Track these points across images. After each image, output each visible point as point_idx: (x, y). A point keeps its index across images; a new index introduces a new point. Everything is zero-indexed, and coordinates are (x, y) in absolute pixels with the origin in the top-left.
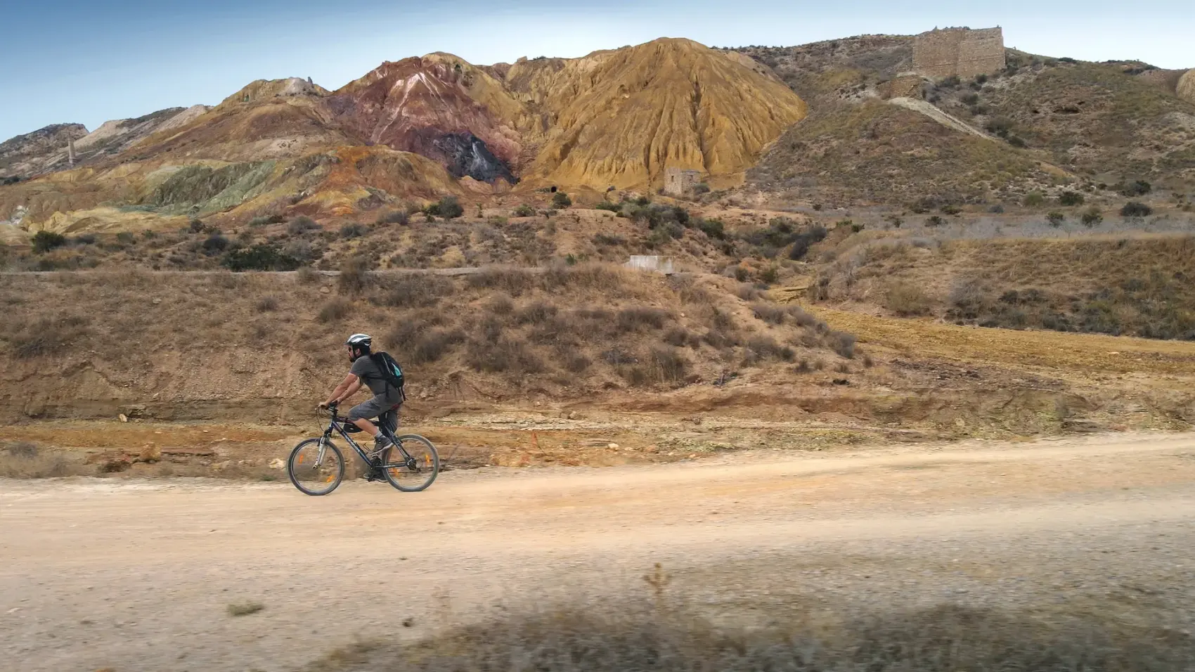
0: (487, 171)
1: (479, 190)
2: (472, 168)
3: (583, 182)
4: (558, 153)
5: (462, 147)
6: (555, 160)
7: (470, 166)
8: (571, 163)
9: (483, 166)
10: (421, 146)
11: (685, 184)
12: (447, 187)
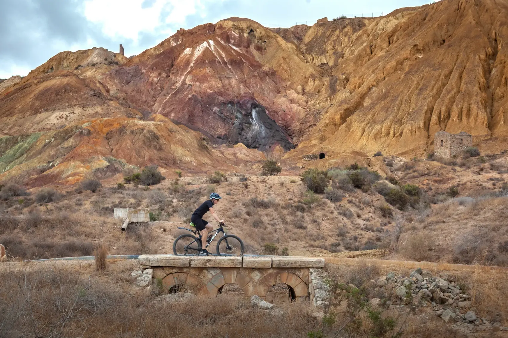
0: (264, 138)
1: (247, 158)
2: (249, 135)
3: (357, 148)
4: (337, 118)
5: (241, 113)
6: (335, 125)
7: (247, 133)
8: (349, 127)
9: (260, 133)
10: (200, 114)
11: (454, 149)
12: (194, 155)
